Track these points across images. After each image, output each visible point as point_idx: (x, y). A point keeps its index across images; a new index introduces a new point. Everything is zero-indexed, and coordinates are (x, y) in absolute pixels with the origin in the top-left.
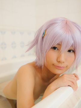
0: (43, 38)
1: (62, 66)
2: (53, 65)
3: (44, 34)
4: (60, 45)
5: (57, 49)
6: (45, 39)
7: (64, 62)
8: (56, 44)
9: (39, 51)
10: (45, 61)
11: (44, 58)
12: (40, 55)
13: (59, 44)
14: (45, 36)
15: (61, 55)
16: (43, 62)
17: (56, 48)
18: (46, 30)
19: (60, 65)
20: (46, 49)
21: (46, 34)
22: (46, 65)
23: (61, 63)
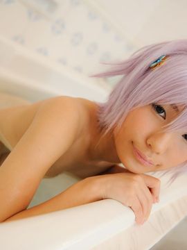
0: (149, 69)
1: (148, 159)
2: (132, 142)
3: (157, 62)
4: (178, 110)
5: (163, 114)
6: (151, 75)
7: (158, 153)
8: (171, 103)
9: (122, 93)
10: (120, 124)
11: (122, 115)
12: (117, 103)
13: (176, 107)
14: (157, 68)
15: (164, 133)
16: (114, 121)
17: (164, 111)
18: (167, 56)
19: (147, 153)
20: (140, 98)
21: (162, 64)
22: (115, 132)
23: (152, 152)
